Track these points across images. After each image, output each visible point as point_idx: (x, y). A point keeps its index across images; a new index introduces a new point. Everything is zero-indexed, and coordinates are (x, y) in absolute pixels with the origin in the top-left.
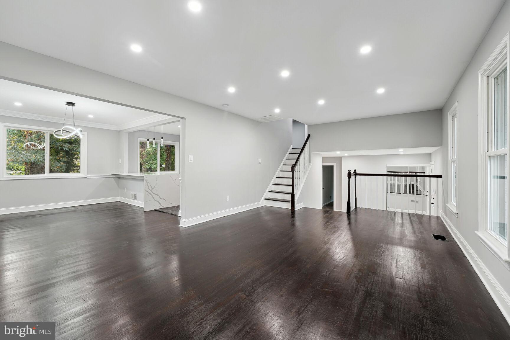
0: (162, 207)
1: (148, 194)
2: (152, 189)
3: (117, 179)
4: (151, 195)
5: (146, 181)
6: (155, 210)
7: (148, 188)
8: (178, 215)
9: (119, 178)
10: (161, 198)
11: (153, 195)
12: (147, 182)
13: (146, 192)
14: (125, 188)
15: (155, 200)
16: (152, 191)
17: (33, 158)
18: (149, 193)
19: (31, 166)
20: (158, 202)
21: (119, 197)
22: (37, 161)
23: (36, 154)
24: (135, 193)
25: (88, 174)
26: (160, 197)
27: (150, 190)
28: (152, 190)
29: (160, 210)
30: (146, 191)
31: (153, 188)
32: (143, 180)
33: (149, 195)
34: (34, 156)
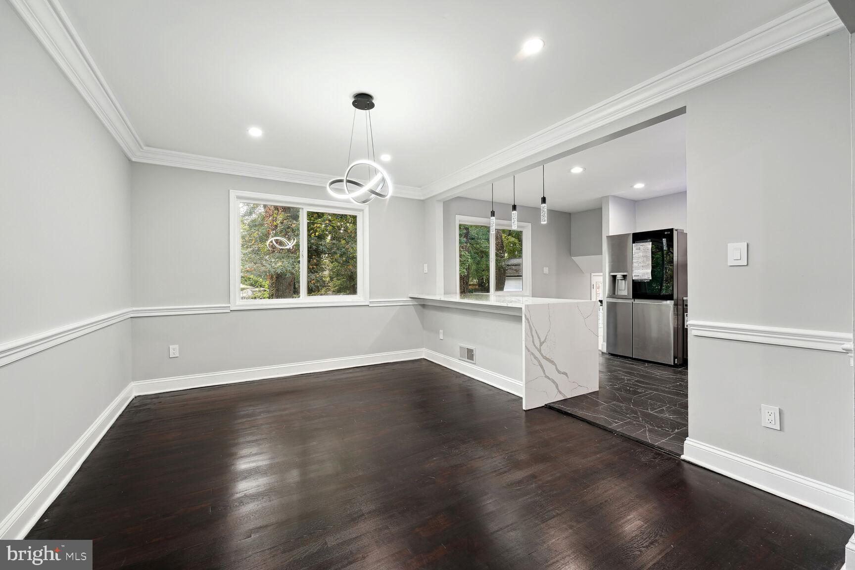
0: (562, 398)
1: (533, 358)
2: (541, 344)
3: (420, 307)
4: (539, 362)
5: (529, 322)
6: (549, 407)
7: (533, 342)
8: (683, 457)
9: (424, 306)
10: (559, 372)
11: (544, 362)
12: (530, 326)
13: (529, 353)
14: (441, 331)
15: (547, 377)
16: (540, 351)
17: (279, 265)
18: (536, 358)
19: (276, 280)
20: (554, 382)
21: (424, 350)
22: (285, 271)
23: (283, 260)
24: (470, 347)
25: (370, 297)
26: (556, 368)
27: (536, 348)
28: (540, 347)
29: (556, 406)
30: (529, 351)
31: (543, 342)
32: (518, 319)
33: (536, 362)
34: (280, 264)
